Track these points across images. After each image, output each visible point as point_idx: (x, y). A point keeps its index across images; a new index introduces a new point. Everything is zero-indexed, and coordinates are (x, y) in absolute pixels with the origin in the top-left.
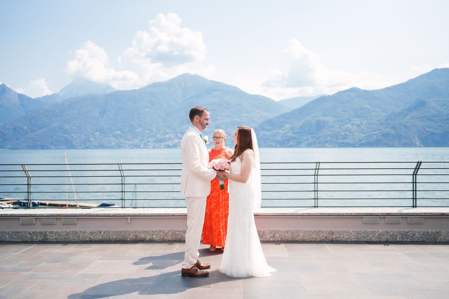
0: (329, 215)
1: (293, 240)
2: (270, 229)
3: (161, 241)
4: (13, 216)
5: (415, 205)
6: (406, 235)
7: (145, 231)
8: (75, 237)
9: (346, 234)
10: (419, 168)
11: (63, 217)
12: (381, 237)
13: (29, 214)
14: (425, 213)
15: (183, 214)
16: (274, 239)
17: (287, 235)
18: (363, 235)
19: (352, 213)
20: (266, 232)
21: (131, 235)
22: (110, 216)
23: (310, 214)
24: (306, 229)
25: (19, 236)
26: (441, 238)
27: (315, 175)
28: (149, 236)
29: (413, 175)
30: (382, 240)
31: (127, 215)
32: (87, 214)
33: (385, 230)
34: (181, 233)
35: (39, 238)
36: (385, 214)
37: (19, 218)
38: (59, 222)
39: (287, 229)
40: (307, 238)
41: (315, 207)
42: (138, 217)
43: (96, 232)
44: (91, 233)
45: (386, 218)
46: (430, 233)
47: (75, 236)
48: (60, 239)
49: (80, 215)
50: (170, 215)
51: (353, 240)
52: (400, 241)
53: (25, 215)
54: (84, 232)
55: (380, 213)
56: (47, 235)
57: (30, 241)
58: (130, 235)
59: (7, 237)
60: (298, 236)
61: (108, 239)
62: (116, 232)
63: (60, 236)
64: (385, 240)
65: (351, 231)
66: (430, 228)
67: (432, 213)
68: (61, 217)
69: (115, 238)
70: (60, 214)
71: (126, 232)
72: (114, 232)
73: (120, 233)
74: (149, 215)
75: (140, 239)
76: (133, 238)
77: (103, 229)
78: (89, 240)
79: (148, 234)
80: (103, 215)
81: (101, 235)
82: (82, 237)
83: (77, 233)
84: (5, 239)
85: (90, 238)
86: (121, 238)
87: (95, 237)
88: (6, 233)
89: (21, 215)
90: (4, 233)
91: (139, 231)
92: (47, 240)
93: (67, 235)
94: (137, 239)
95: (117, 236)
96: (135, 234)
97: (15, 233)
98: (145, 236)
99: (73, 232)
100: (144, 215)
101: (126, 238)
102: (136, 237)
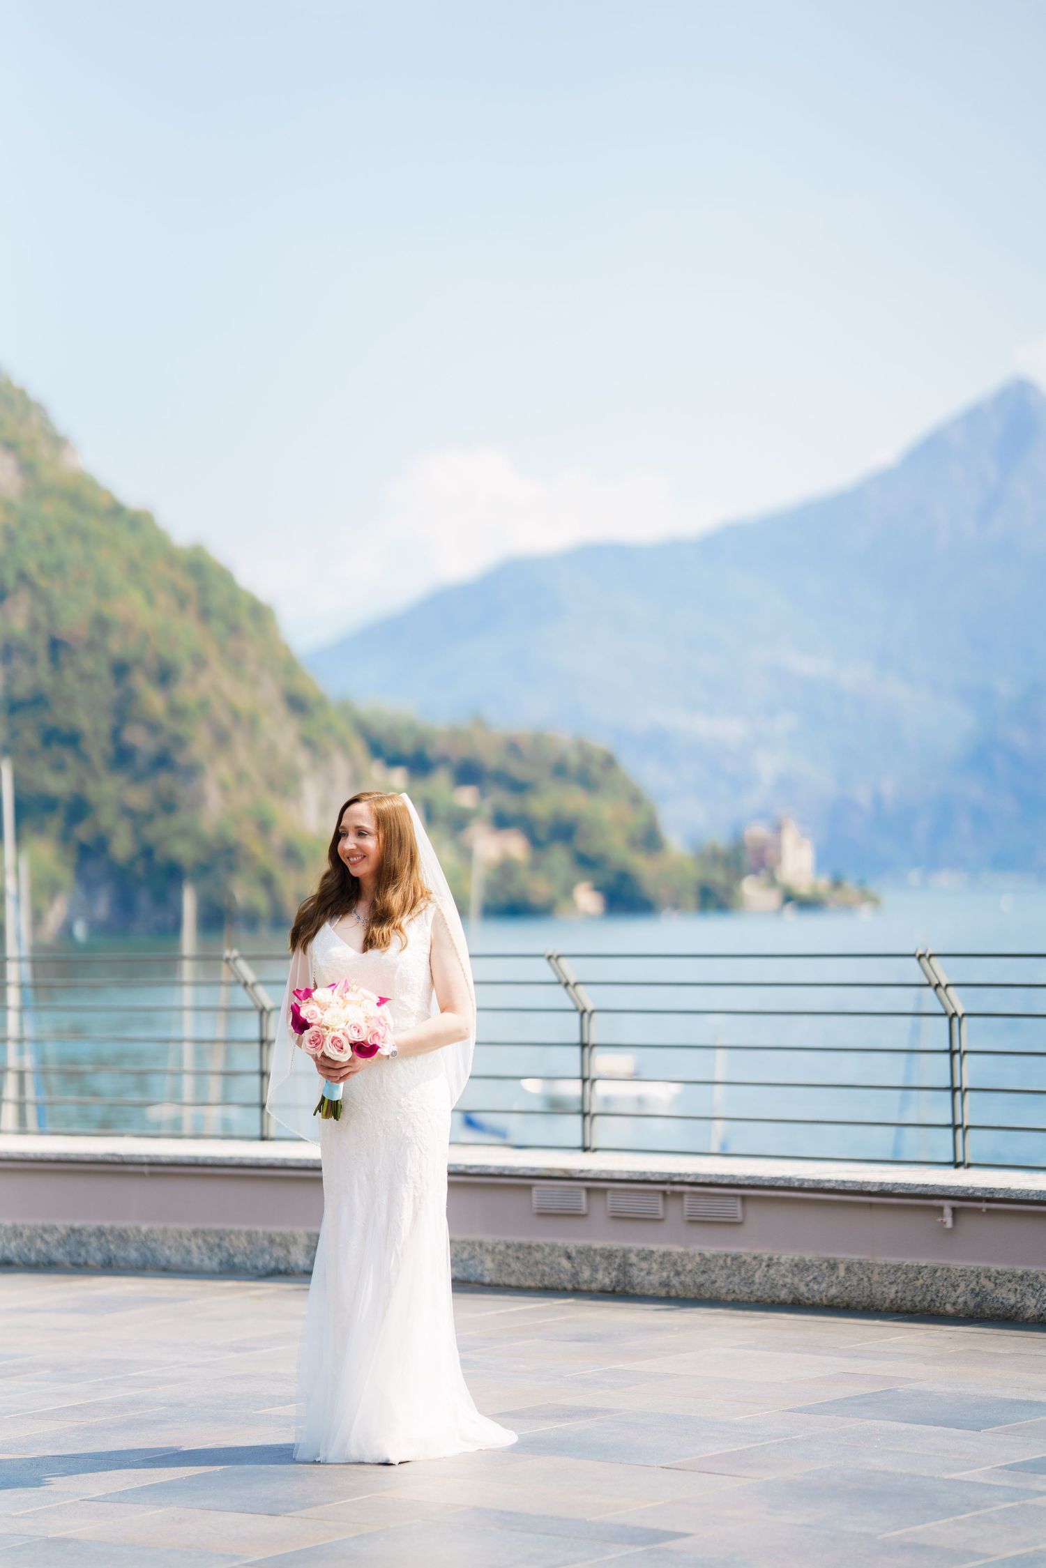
4: (506, 1176)
7: (1020, 1272)
8: (736, 1279)
11: (688, 1188)
21: (959, 1291)
22: (870, 1194)
25: (531, 1262)
28: (1034, 1301)
31: (938, 1192)
32: (777, 1179)
35: (604, 1279)
37: (529, 1187)
38: (674, 1210)
42: (984, 1205)
43: (816, 1263)
44: (796, 1266)
47: (734, 1275)
48: (677, 1285)
49: (750, 1182)
54: (771, 1260)
56: (631, 1265)
58: (955, 1287)
59: (489, 1264)
61: (865, 1300)
62: (897, 1268)
63: (678, 1273)
68: (678, 1188)
69: (892, 1295)
70: (675, 1175)
71: (938, 1274)
72: (889, 1267)
73: (911, 1275)
74: (1030, 1198)
75: (999, 1309)
76: (965, 1303)
77: (844, 1256)
78: (792, 1296)
79: (1031, 1290)
80: (841, 1188)
81: (837, 1277)
82: (760, 1284)
83: (744, 1262)
84: (481, 1275)
85: (793, 1289)
86: (918, 1299)
87: (811, 1284)
88: (484, 1248)
89: (534, 1173)
90: (477, 1248)
91: (993, 1270)
92: (633, 1288)
93: (704, 1272)
94: (982, 1311)
95: (900, 1286)
96: (974, 1283)
97: (517, 1251)
98: (1018, 1296)
99: (729, 1260)
100: (1007, 1196)
101: (939, 1300)
102: (979, 1299)
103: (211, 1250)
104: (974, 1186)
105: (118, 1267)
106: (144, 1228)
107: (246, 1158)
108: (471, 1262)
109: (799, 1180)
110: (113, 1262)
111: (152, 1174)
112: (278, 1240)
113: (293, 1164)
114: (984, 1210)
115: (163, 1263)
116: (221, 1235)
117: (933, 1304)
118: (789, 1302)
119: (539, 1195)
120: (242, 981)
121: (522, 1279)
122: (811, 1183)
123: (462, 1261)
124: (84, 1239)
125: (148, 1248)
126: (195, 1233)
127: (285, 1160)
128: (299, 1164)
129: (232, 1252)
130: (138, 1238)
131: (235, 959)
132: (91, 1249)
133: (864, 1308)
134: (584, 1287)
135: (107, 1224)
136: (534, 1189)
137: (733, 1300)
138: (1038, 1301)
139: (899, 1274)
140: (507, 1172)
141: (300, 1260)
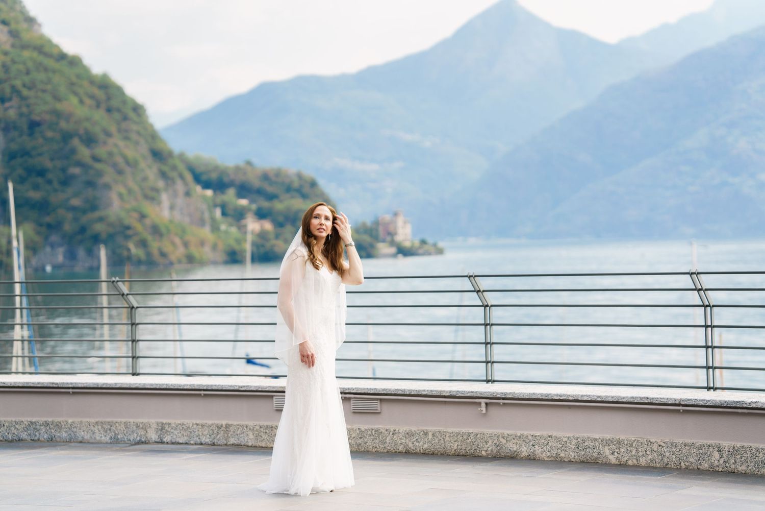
3: (552, 461)
4: (260, 391)
7: (519, 434)
8: (377, 441)
11: (353, 396)
15: (598, 397)
21: (489, 444)
22: (445, 397)
28: (526, 449)
31: (479, 395)
32: (398, 390)
34: (597, 443)
37: (272, 397)
42: (501, 401)
43: (417, 432)
44: (407, 434)
47: (376, 439)
49: (385, 392)
50: (570, 398)
54: (395, 431)
58: (486, 442)
59: (251, 436)
61: (442, 450)
62: (458, 434)
68: (348, 396)
69: (455, 448)
70: (346, 389)
71: (478, 436)
72: (454, 433)
73: (465, 437)
74: (524, 397)
75: (507, 453)
76: (492, 450)
77: (431, 428)
78: (405, 449)
79: (524, 443)
80: (431, 394)
81: (428, 439)
82: (389, 443)
83: (381, 432)
84: (247, 442)
85: (406, 445)
86: (468, 449)
87: (415, 443)
88: (248, 428)
89: (274, 390)
90: (245, 428)
91: (505, 433)
93: (361, 438)
94: (500, 454)
95: (459, 443)
96: (496, 440)
97: (265, 429)
98: (518, 446)
99: (373, 431)
100: (513, 397)
101: (478, 449)
102: (498, 448)
103: (106, 432)
104: (497, 392)
105: (57, 441)
106: (70, 421)
107: (124, 384)
108: (242, 435)
109: (409, 391)
110: (54, 439)
111: (74, 393)
112: (141, 426)
113: (149, 387)
114: (501, 404)
115: (80, 439)
116: (111, 424)
117: (475, 451)
118: (404, 452)
119: (277, 401)
120: (122, 293)
121: (268, 443)
122: (415, 392)
123: (237, 435)
124: (38, 427)
125: (73, 432)
126: (97, 422)
127: (144, 384)
128: (152, 387)
129: (117, 432)
130: (67, 427)
131: (118, 281)
132: (42, 432)
133: (441, 454)
135: (50, 420)
136: (274, 397)
137: (376, 452)
138: (528, 449)
139: (459, 436)
140: (260, 389)
141: (153, 436)
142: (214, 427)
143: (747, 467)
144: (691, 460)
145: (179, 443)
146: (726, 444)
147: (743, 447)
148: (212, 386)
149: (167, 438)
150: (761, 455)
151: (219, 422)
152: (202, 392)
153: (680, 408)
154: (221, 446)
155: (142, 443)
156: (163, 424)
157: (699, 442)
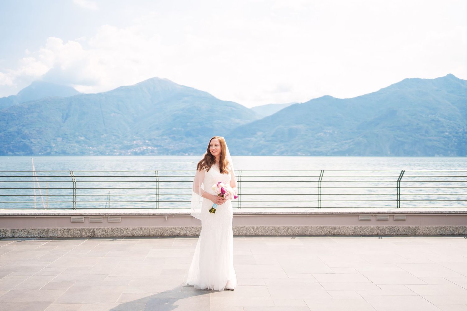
0: (332, 214)
1: (303, 234)
2: (284, 226)
4: (65, 215)
5: (399, 206)
6: (392, 229)
7: (180, 227)
8: (120, 233)
9: (345, 229)
10: (402, 176)
11: (109, 216)
12: (373, 231)
13: (79, 214)
14: (407, 212)
16: (287, 234)
17: (298, 230)
18: (359, 230)
19: (350, 212)
20: (281, 227)
21: (168, 231)
22: (149, 215)
23: (317, 213)
24: (313, 226)
25: (70, 232)
26: (420, 232)
27: (319, 181)
28: (183, 232)
29: (398, 181)
30: (373, 234)
31: (165, 214)
32: (130, 213)
33: (376, 226)
35: (88, 234)
36: (376, 213)
37: (70, 217)
38: (105, 220)
39: (298, 226)
40: (313, 233)
41: (319, 207)
42: (174, 216)
43: (138, 229)
44: (133, 229)
45: (377, 216)
46: (411, 228)
48: (106, 234)
49: (124, 214)
51: (351, 234)
52: (388, 235)
53: (76, 214)
54: (128, 229)
55: (373, 212)
56: (95, 231)
57: (80, 236)
58: (167, 231)
59: (60, 233)
60: (307, 230)
61: (148, 235)
62: (155, 228)
63: (106, 232)
64: (376, 234)
65: (349, 226)
66: (411, 224)
67: (413, 212)
68: (107, 216)
69: (154, 233)
70: (107, 214)
71: (164, 229)
72: (153, 228)
73: (158, 229)
75: (175, 234)
76: (169, 233)
77: (143, 227)
79: (182, 230)
80: (144, 214)
81: (142, 231)
82: (125, 233)
83: (121, 229)
84: (58, 235)
85: (132, 234)
86: (159, 234)
87: (136, 233)
88: (58, 230)
89: (72, 215)
90: (56, 230)
91: (175, 227)
92: (95, 235)
93: (112, 232)
94: (172, 235)
95: (156, 232)
96: (171, 230)
97: (67, 230)
98: (180, 232)
100: (179, 214)
101: (164, 234)
102: (172, 233)
104: (172, 213)
108: (55, 233)
109: (135, 213)
112: (3, 231)
113: (8, 215)
117: (162, 234)
118: (131, 237)
119: (72, 219)
121: (68, 236)
122: (138, 214)
123: (53, 233)
127: (5, 214)
134: (84, 236)
141: (9, 234)
142: (41, 230)
143: (262, 233)
144: (244, 232)
145: (22, 237)
146: (255, 226)
147: (261, 227)
148: (41, 214)
149: (17, 235)
150: (266, 229)
151: (43, 228)
152: (35, 217)
153: (241, 215)
154: (44, 237)
155: (3, 238)
156: (14, 230)
157: (246, 226)
